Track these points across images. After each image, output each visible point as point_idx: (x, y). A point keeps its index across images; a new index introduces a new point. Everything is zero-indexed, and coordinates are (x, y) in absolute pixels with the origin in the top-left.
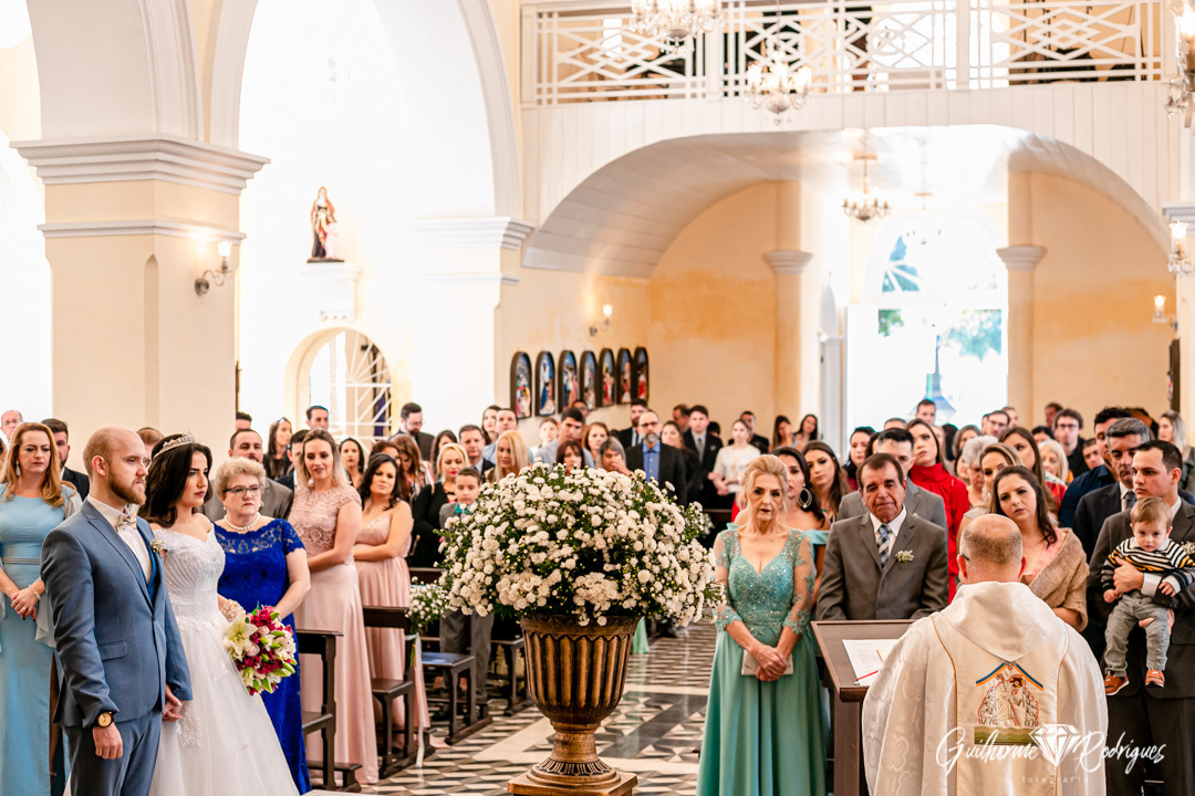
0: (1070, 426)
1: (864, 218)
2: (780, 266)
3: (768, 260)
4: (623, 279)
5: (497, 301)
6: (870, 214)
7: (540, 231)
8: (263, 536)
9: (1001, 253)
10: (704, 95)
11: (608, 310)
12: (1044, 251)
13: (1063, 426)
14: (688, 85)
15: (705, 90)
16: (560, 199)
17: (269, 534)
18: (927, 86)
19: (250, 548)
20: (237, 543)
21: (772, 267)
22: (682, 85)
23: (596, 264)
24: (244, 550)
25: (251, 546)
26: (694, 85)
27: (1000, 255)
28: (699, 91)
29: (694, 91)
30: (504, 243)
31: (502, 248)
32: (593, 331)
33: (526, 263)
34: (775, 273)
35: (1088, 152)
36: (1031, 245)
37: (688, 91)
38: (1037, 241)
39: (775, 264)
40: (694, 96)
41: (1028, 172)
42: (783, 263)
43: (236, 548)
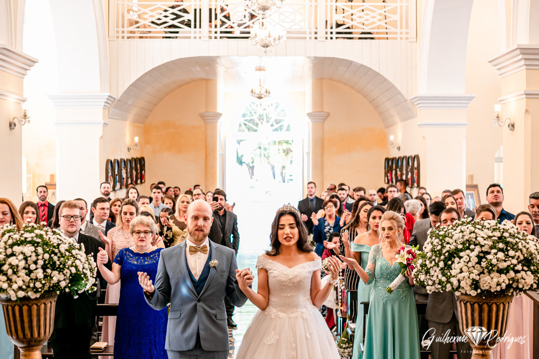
0: (394, 191)
1: (260, 98)
2: (207, 119)
3: (202, 116)
4: (136, 124)
5: (101, 134)
6: (263, 96)
7: (118, 100)
8: (152, 256)
9: (309, 115)
10: (200, 38)
11: (137, 139)
12: (328, 114)
13: (391, 191)
14: (192, 32)
15: (200, 35)
16: (128, 85)
17: (155, 255)
18: (305, 38)
19: (144, 262)
20: (139, 258)
21: (204, 120)
22: (190, 32)
23: (131, 116)
24: (141, 262)
25: (145, 261)
26: (195, 33)
27: (308, 116)
28: (198, 35)
29: (195, 35)
30: (104, 106)
31: (104, 108)
32: (129, 149)
33: (110, 117)
34: (205, 122)
35: (378, 71)
36: (323, 112)
37: (192, 35)
38: (325, 110)
39: (205, 118)
40: (195, 38)
41: (321, 79)
42: (209, 118)
43: (137, 261)
